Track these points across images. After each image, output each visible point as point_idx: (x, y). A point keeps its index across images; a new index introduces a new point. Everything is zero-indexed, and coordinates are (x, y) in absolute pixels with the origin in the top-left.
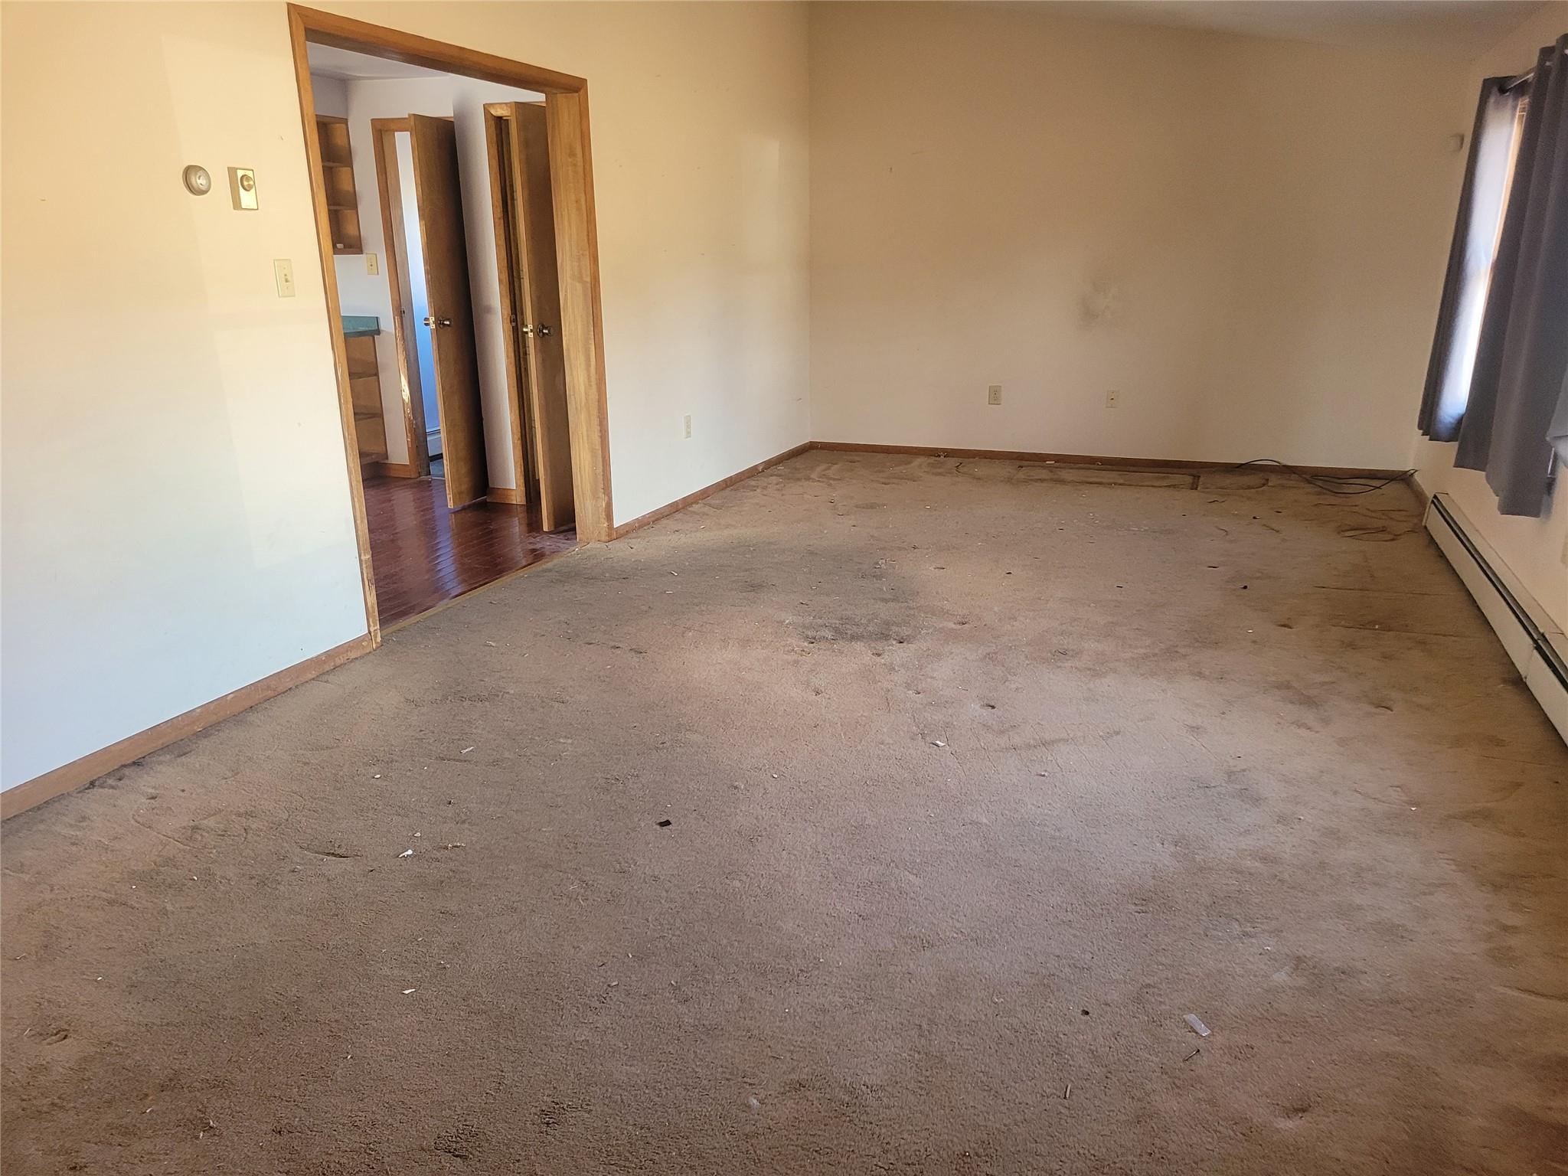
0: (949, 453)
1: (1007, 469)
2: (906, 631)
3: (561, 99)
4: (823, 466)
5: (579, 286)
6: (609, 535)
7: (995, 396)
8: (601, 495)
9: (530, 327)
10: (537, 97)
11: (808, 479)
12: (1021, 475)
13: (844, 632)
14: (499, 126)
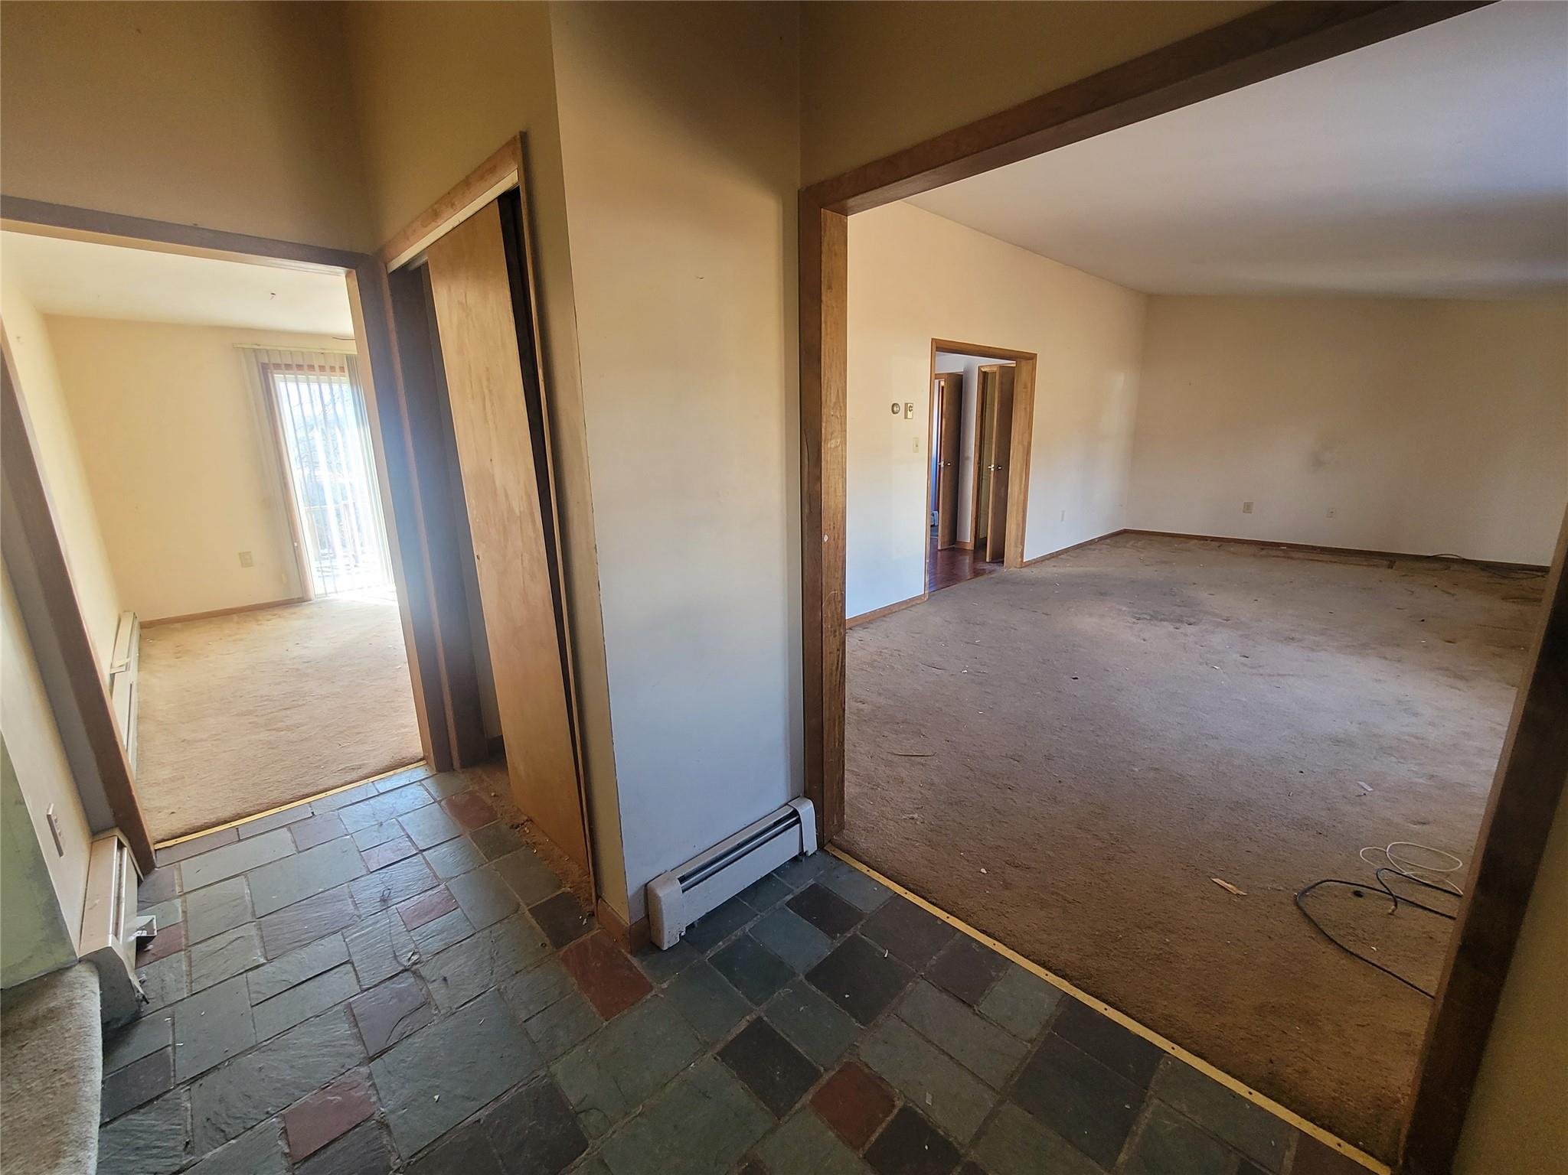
0: (1213, 539)
1: (1253, 549)
2: (1192, 620)
3: (1024, 363)
4: (1133, 542)
5: (1021, 447)
6: (1021, 565)
7: (1248, 507)
8: (1020, 546)
9: (993, 466)
10: (1012, 363)
11: (1125, 547)
12: (1263, 553)
13: (1155, 617)
14: (984, 376)
